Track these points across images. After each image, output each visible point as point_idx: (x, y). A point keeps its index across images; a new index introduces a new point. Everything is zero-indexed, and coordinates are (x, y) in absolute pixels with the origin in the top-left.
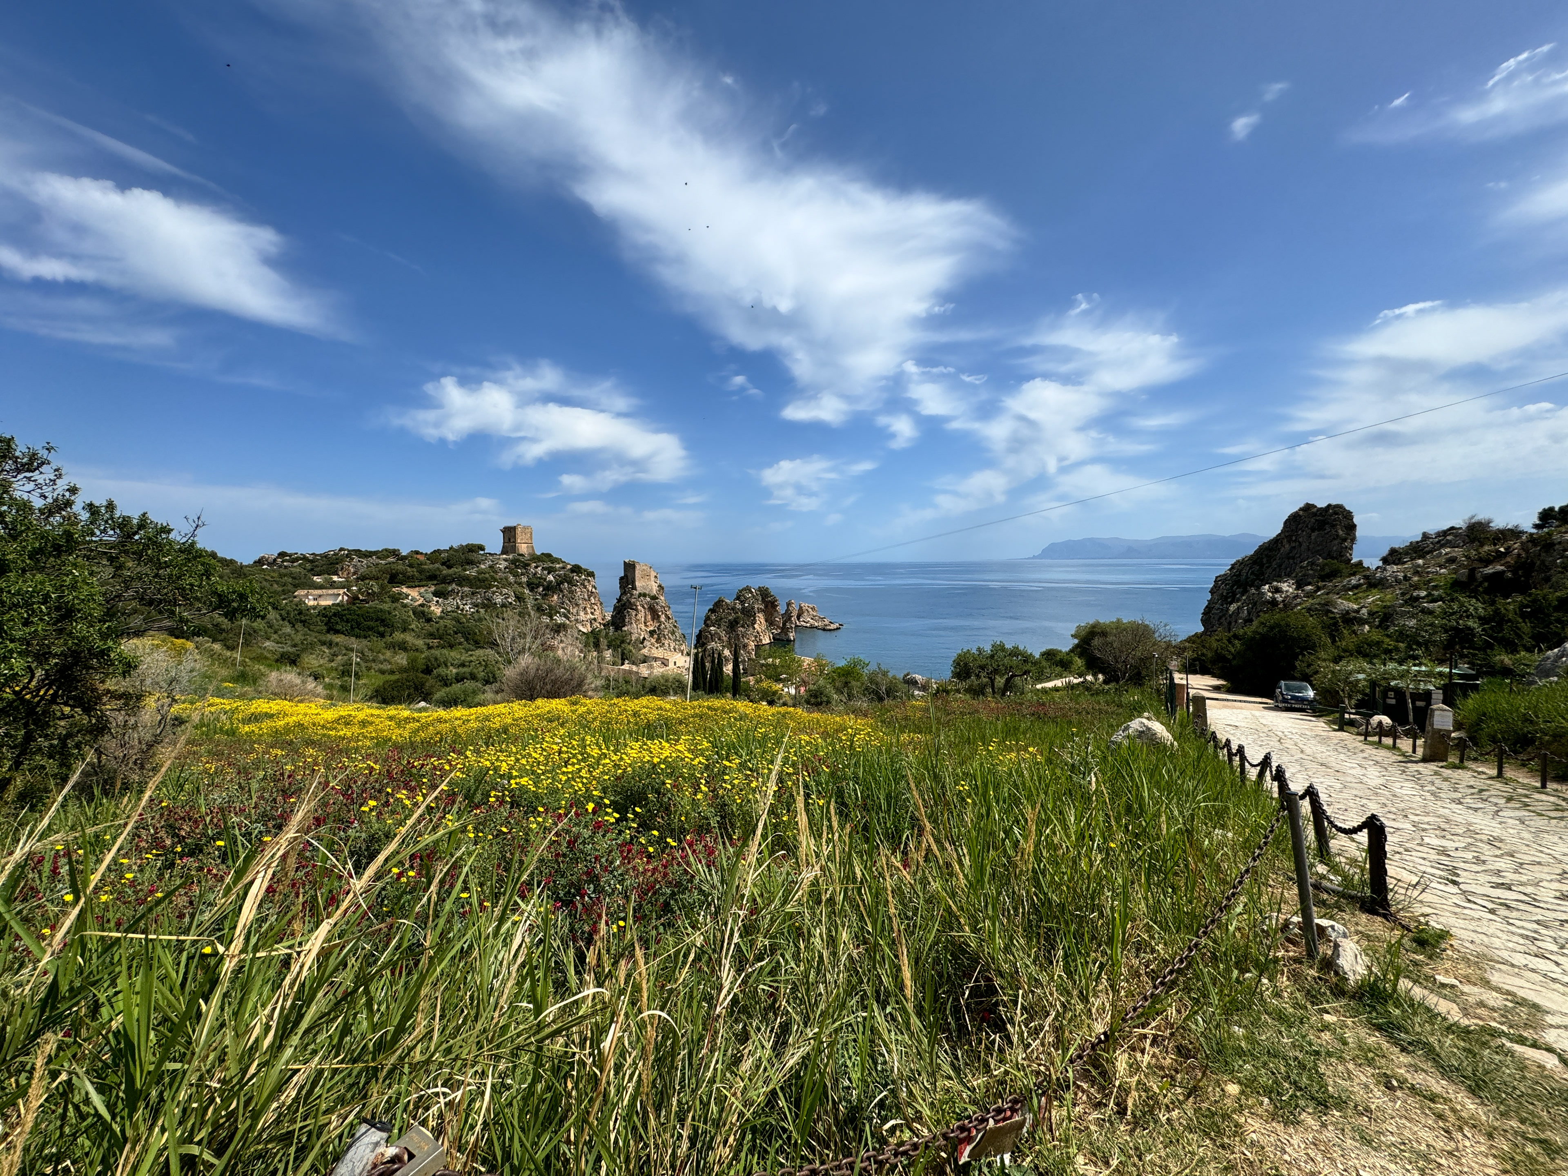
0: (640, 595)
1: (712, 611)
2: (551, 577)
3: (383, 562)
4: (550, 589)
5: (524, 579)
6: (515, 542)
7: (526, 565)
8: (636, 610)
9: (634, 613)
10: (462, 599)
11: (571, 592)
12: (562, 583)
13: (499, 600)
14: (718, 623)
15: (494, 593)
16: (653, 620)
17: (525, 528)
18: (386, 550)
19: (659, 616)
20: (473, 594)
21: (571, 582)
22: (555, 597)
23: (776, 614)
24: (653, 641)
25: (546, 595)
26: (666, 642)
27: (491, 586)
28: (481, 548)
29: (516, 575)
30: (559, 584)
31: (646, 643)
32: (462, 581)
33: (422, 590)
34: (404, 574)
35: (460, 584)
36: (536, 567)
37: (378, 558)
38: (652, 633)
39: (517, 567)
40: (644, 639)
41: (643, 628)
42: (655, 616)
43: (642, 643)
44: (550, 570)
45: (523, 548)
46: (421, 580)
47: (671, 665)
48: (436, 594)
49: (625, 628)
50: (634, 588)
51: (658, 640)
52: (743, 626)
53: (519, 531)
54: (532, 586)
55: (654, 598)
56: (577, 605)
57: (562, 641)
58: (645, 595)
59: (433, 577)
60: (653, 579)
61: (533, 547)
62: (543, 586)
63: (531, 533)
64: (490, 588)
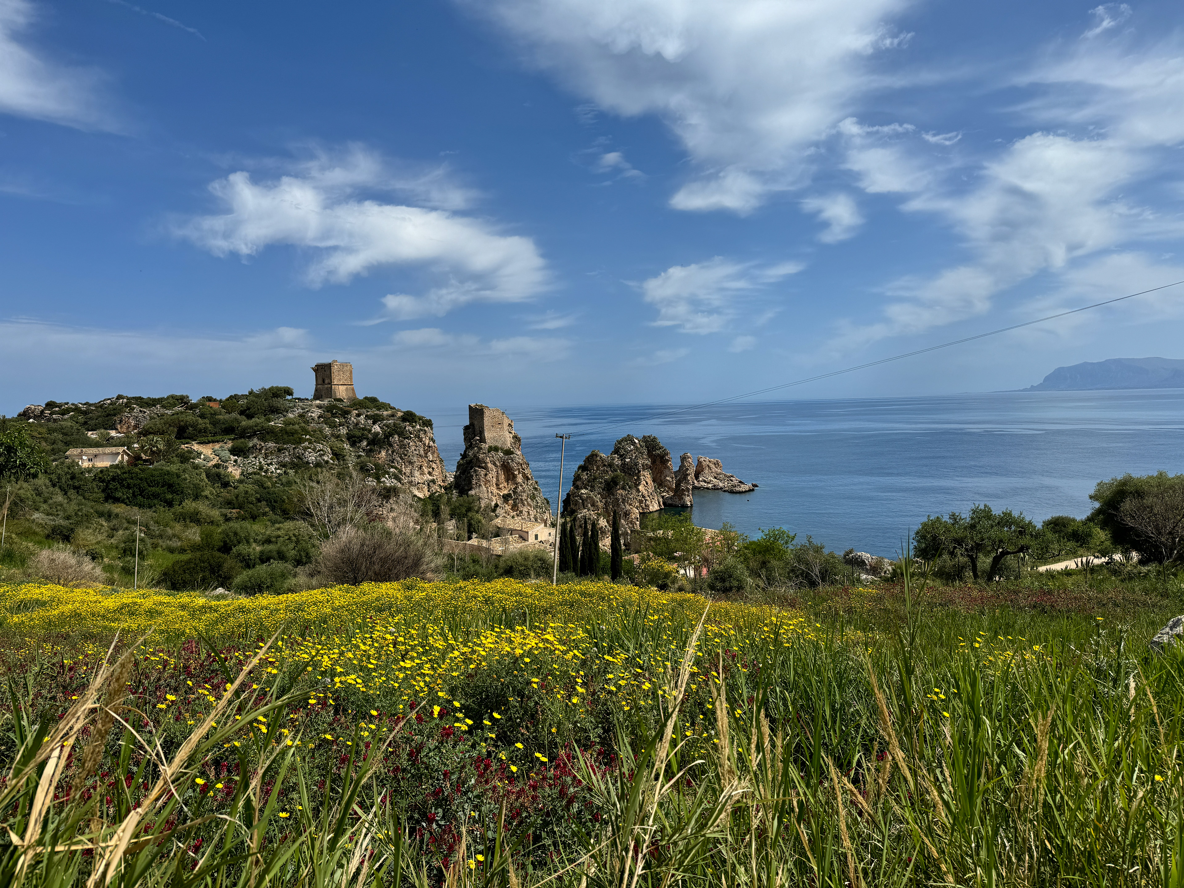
0: (491, 449)
1: (583, 468)
2: (376, 428)
3: (169, 412)
4: (376, 443)
5: (343, 431)
6: (330, 383)
7: (345, 413)
8: (486, 468)
9: (482, 472)
10: (266, 457)
11: (403, 446)
12: (391, 435)
13: (311, 457)
14: (590, 484)
15: (305, 449)
16: (507, 480)
17: (343, 365)
18: (172, 397)
19: (515, 476)
20: (279, 450)
21: (402, 434)
22: (383, 453)
23: (666, 472)
24: (508, 508)
25: (371, 450)
26: (525, 509)
27: (300, 441)
28: (289, 392)
29: (333, 426)
30: (388, 436)
31: (498, 510)
32: (266, 434)
33: (217, 446)
34: (194, 426)
35: (263, 439)
36: (358, 415)
37: (163, 407)
38: (506, 498)
39: (334, 415)
40: (496, 505)
41: (495, 491)
42: (510, 476)
43: (494, 511)
44: (376, 419)
45: (341, 392)
46: (215, 434)
47: (531, 539)
48: (234, 451)
49: (472, 492)
50: (483, 440)
51: (514, 507)
52: (623, 488)
53: (335, 369)
54: (353, 440)
55: (508, 452)
56: (411, 463)
57: (392, 510)
58: (496, 449)
59: (229, 430)
60: (506, 427)
61: (353, 390)
62: (367, 439)
63: (351, 372)
64: (300, 443)
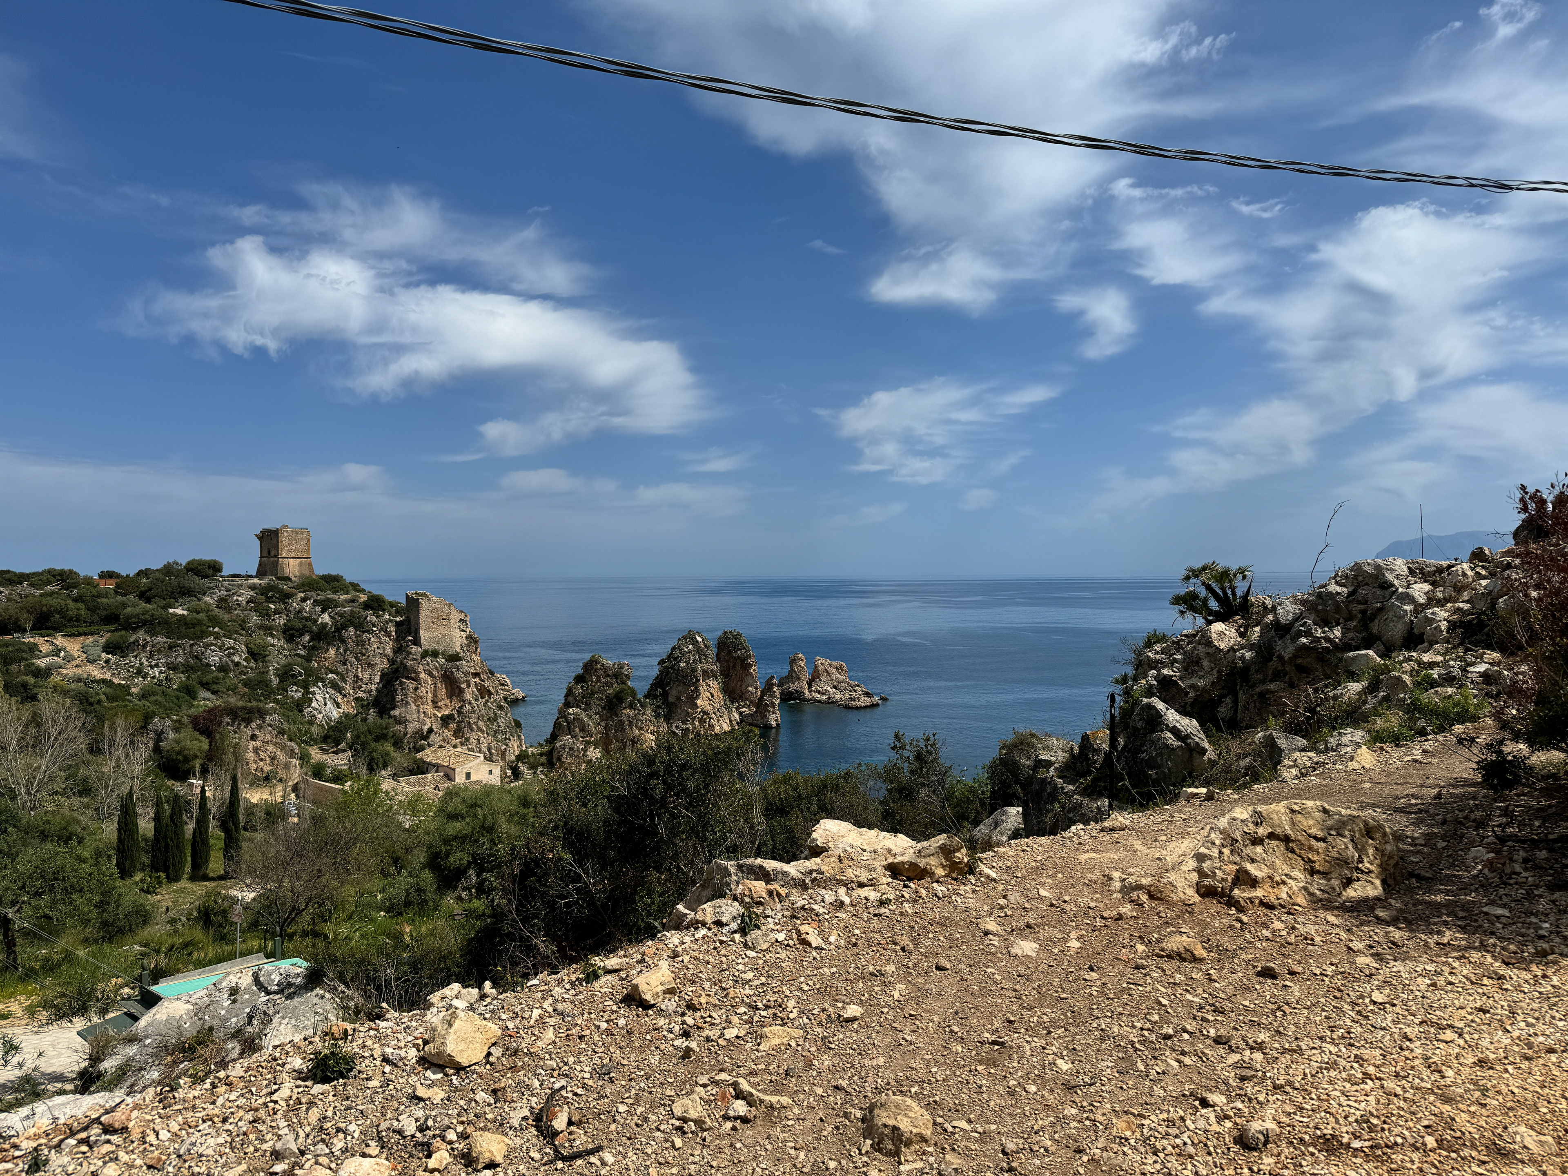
0: (425, 654)
1: (579, 679)
2: (326, 618)
3: (36, 592)
4: (322, 637)
5: (280, 621)
6: (276, 556)
7: (285, 597)
8: (417, 679)
9: (411, 685)
10: (151, 656)
11: (361, 643)
12: (344, 627)
13: (214, 657)
14: (585, 701)
15: (207, 646)
16: (450, 696)
17: (295, 531)
18: (49, 572)
19: (461, 691)
20: (170, 648)
21: (361, 626)
22: (332, 652)
23: (749, 680)
24: (447, 733)
25: (313, 648)
26: (473, 737)
27: (203, 634)
28: (215, 568)
29: (265, 614)
30: (340, 628)
31: (432, 737)
32: (151, 625)
33: (90, 640)
34: (62, 612)
35: (152, 633)
36: (304, 600)
37: (32, 585)
38: (446, 720)
39: (269, 600)
40: (430, 730)
41: (430, 710)
42: (454, 689)
43: (426, 738)
44: (326, 605)
45: (292, 567)
46: (91, 624)
48: (109, 648)
49: (396, 712)
50: (417, 642)
51: (458, 733)
53: (284, 537)
54: (290, 634)
55: (454, 658)
56: (371, 665)
58: (435, 654)
59: (111, 619)
60: (454, 623)
61: (310, 564)
62: (310, 632)
63: (309, 541)
64: (201, 638)
